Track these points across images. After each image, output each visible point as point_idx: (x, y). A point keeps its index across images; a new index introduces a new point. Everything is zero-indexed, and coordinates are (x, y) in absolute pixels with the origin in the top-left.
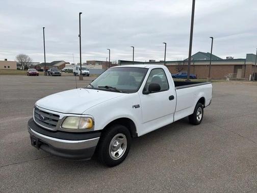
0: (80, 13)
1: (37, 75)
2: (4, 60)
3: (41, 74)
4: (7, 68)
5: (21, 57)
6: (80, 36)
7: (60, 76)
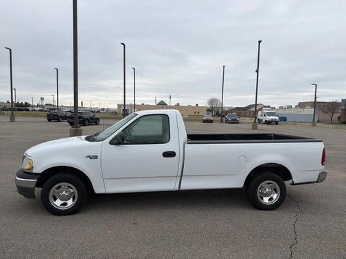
0: (260, 42)
1: (211, 121)
2: (195, 105)
3: (216, 121)
4: (197, 114)
5: (212, 101)
6: (257, 71)
7: (238, 123)
